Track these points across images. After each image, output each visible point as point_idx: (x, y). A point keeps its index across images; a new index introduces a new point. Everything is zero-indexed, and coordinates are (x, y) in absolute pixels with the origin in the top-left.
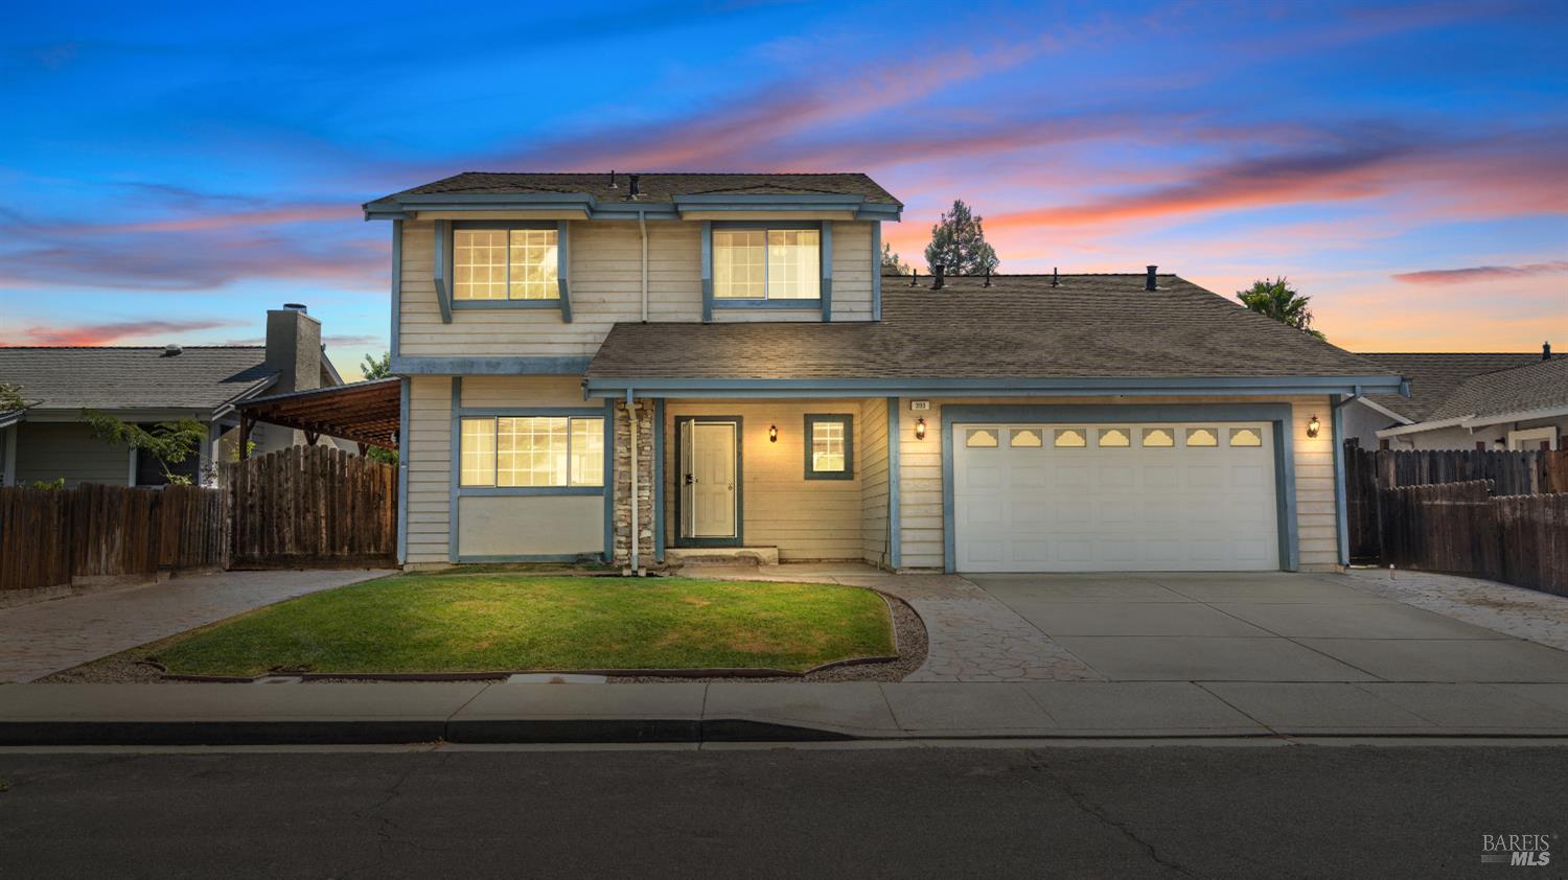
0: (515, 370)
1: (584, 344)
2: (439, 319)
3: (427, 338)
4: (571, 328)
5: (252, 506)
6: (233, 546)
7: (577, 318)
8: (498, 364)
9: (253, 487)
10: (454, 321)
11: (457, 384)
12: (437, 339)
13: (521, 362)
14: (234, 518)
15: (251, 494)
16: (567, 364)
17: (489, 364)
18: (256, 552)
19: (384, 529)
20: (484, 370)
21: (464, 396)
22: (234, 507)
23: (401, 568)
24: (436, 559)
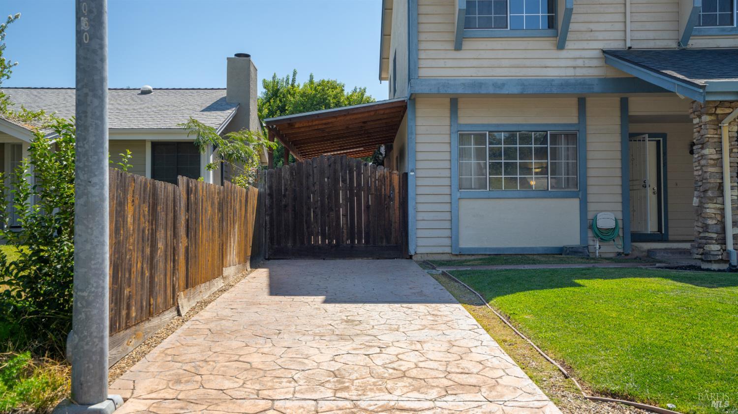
0: (516, 90)
1: (574, 67)
2: (451, 46)
3: (441, 63)
4: (563, 54)
5: (286, 206)
6: (272, 239)
7: (569, 45)
8: (503, 85)
9: (286, 190)
10: (463, 48)
11: (454, 103)
12: (450, 63)
13: (522, 83)
14: (271, 215)
15: (285, 196)
16: (562, 85)
17: (495, 85)
18: (290, 245)
19: (393, 225)
20: (491, 90)
21: (461, 113)
22: (271, 207)
23: (411, 257)
24: (440, 250)
